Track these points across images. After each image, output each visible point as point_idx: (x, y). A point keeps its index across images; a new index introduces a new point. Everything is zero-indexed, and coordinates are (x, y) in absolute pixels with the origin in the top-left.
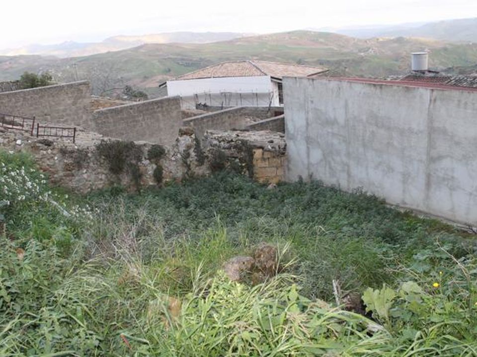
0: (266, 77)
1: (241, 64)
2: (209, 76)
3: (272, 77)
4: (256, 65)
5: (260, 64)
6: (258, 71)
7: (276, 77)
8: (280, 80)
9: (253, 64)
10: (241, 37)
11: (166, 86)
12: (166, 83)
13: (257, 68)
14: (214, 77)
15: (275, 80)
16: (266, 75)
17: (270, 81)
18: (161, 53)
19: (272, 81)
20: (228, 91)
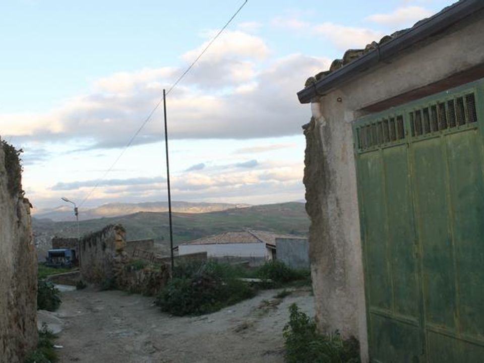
0: (262, 244)
1: (241, 233)
2: (215, 242)
3: (267, 244)
4: (253, 234)
5: (257, 233)
6: (256, 239)
7: (270, 244)
8: (275, 246)
9: (251, 232)
10: (234, 207)
11: (178, 250)
12: (178, 247)
13: (255, 237)
14: (219, 244)
15: (270, 246)
16: (262, 242)
17: (265, 247)
18: (155, 221)
19: (267, 247)
20: (231, 255)
